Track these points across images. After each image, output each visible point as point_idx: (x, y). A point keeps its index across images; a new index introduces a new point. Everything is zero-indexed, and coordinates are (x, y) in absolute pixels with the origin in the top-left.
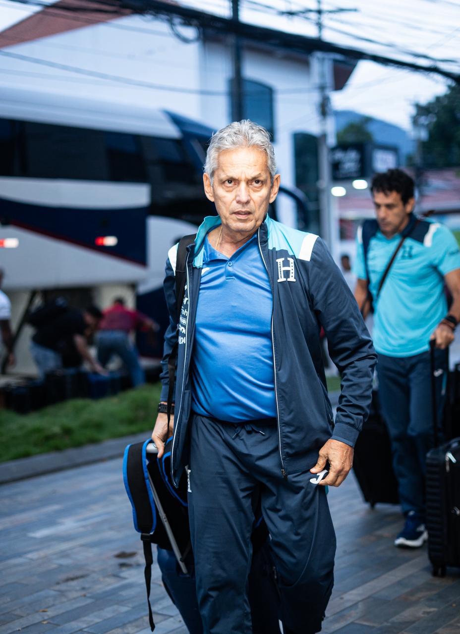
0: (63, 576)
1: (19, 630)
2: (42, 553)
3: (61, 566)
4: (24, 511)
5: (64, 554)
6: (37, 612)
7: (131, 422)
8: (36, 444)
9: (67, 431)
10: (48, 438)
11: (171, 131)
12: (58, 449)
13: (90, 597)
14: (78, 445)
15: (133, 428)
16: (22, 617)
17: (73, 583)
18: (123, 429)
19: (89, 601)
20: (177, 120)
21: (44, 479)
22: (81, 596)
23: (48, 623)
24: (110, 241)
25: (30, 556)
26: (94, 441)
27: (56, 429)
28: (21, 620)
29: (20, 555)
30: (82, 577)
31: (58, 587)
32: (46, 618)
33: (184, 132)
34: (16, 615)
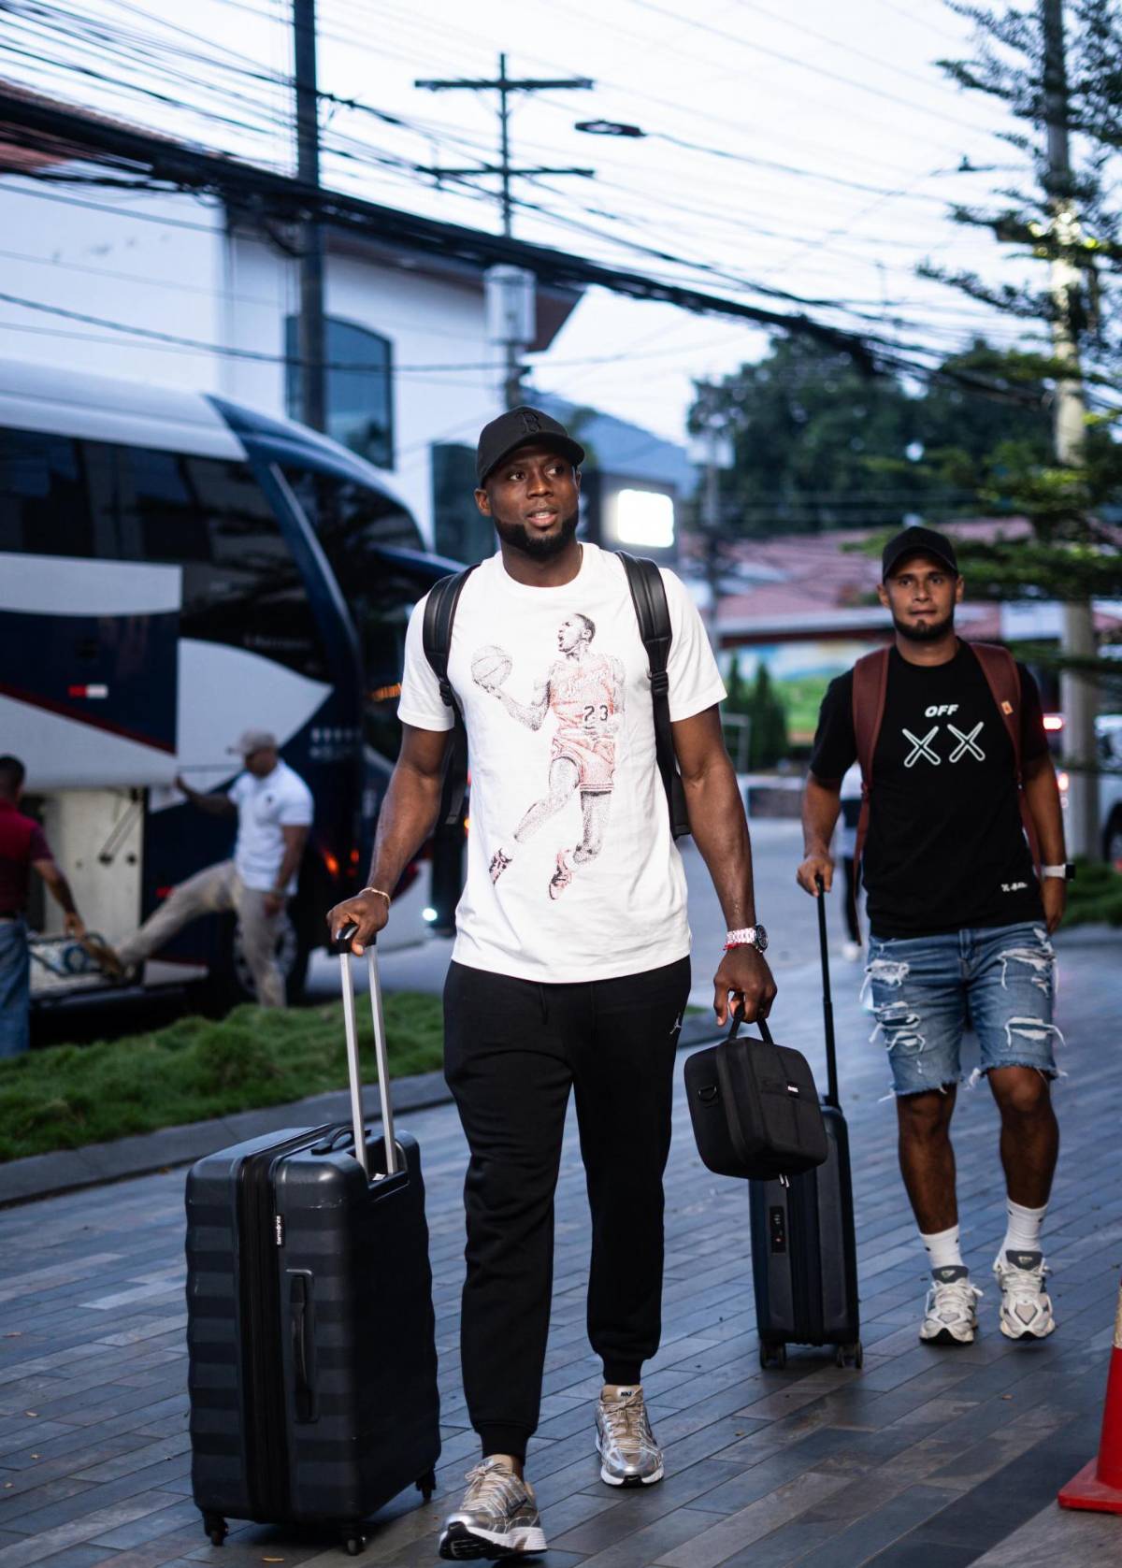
1: (169, 1459)
2: (134, 1336)
4: (40, 1265)
7: (206, 1089)
8: (17, 1135)
9: (80, 1106)
10: (42, 1120)
11: (227, 445)
12: (65, 1144)
14: (108, 1137)
15: (215, 1102)
16: (161, 1439)
18: (194, 1104)
20: (236, 422)
21: (46, 1206)
24: (97, 691)
25: (109, 1340)
26: (138, 1129)
27: (58, 1102)
28: (163, 1444)
29: (89, 1340)
33: (248, 446)
34: (147, 1436)
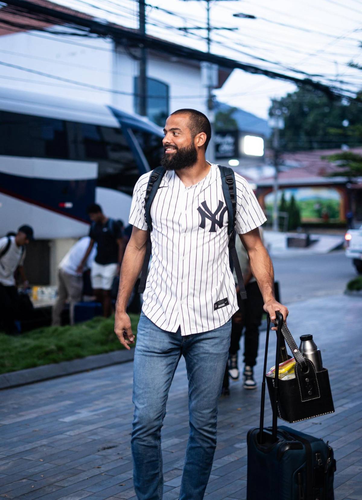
0: (101, 447)
1: (87, 479)
2: (76, 432)
3: (95, 440)
4: (45, 405)
5: (93, 433)
6: (94, 468)
7: (103, 343)
8: (39, 358)
9: (60, 349)
10: (48, 353)
11: (113, 122)
12: (55, 361)
13: (126, 459)
14: (69, 359)
15: (106, 348)
16: (84, 471)
17: (110, 451)
18: (99, 348)
19: (127, 462)
20: (117, 114)
21: (48, 383)
22: (120, 458)
23: (105, 474)
24: (69, 205)
25: (68, 433)
27: (53, 347)
28: (85, 473)
29: (61, 433)
30: (114, 447)
31: (100, 453)
32: (102, 472)
33: (121, 123)
34: (80, 470)
